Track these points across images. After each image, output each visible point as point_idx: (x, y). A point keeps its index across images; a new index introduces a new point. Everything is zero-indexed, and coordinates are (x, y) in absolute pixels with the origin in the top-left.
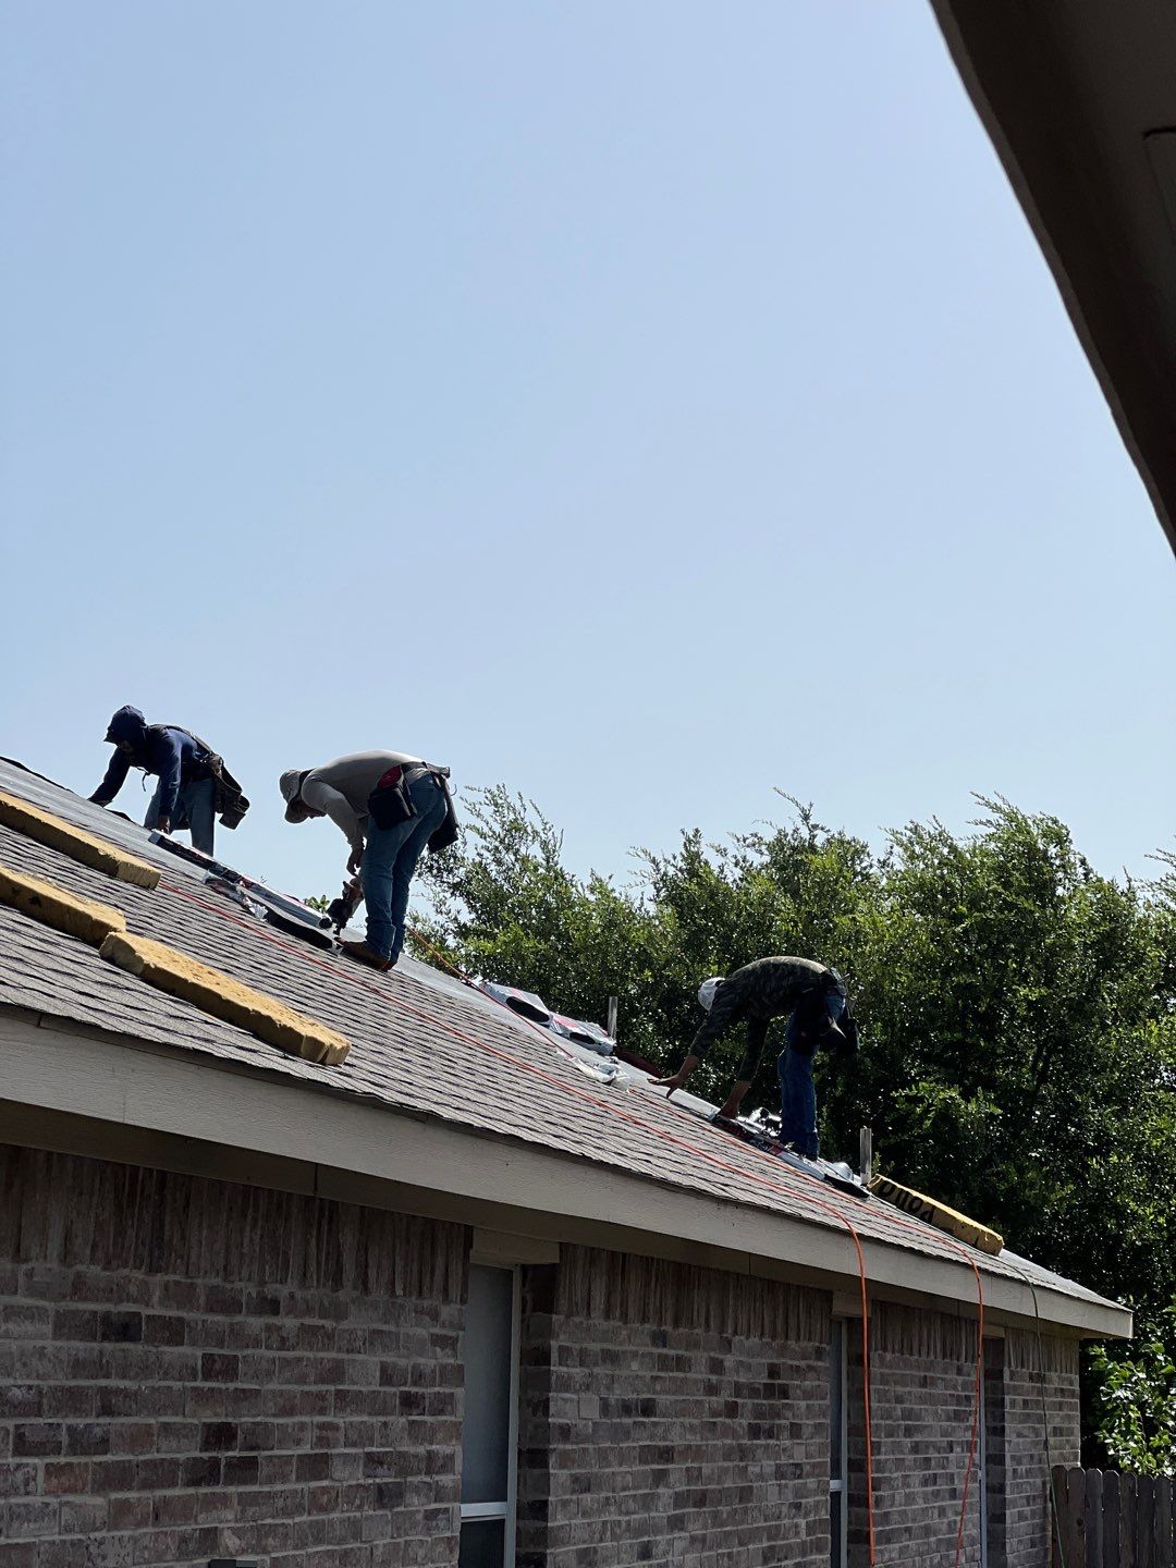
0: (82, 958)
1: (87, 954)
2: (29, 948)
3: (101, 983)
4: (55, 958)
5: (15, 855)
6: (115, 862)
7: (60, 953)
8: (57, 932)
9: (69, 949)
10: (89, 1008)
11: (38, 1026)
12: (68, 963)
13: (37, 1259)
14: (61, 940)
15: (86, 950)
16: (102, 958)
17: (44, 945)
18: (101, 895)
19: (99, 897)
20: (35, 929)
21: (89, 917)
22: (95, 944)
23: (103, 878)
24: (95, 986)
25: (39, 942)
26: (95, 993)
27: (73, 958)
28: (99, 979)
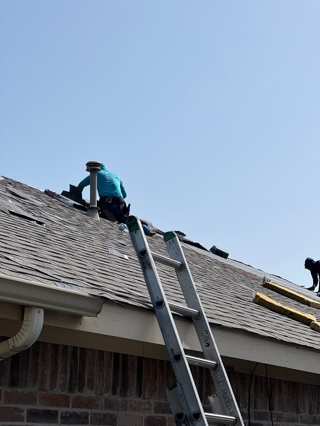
0: (306, 329)
1: (307, 328)
2: (291, 327)
3: (312, 336)
4: (299, 329)
5: (283, 302)
6: (309, 302)
7: (300, 328)
8: (298, 322)
9: (302, 327)
10: (310, 343)
11: (298, 348)
12: (303, 331)
13: (303, 413)
14: (299, 324)
15: (306, 327)
16: (311, 329)
17: (295, 326)
18: (307, 311)
19: (307, 312)
20: (292, 322)
21: (306, 318)
22: (309, 325)
23: (307, 307)
24: (311, 337)
25: (294, 325)
26: (311, 339)
27: (303, 329)
28: (311, 335)
